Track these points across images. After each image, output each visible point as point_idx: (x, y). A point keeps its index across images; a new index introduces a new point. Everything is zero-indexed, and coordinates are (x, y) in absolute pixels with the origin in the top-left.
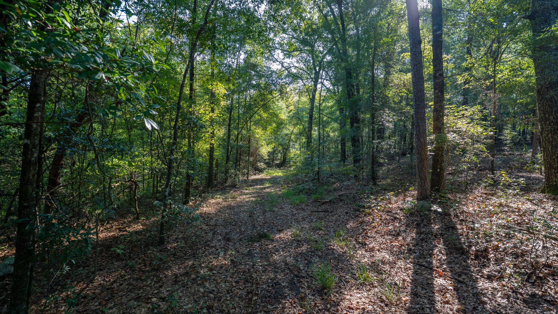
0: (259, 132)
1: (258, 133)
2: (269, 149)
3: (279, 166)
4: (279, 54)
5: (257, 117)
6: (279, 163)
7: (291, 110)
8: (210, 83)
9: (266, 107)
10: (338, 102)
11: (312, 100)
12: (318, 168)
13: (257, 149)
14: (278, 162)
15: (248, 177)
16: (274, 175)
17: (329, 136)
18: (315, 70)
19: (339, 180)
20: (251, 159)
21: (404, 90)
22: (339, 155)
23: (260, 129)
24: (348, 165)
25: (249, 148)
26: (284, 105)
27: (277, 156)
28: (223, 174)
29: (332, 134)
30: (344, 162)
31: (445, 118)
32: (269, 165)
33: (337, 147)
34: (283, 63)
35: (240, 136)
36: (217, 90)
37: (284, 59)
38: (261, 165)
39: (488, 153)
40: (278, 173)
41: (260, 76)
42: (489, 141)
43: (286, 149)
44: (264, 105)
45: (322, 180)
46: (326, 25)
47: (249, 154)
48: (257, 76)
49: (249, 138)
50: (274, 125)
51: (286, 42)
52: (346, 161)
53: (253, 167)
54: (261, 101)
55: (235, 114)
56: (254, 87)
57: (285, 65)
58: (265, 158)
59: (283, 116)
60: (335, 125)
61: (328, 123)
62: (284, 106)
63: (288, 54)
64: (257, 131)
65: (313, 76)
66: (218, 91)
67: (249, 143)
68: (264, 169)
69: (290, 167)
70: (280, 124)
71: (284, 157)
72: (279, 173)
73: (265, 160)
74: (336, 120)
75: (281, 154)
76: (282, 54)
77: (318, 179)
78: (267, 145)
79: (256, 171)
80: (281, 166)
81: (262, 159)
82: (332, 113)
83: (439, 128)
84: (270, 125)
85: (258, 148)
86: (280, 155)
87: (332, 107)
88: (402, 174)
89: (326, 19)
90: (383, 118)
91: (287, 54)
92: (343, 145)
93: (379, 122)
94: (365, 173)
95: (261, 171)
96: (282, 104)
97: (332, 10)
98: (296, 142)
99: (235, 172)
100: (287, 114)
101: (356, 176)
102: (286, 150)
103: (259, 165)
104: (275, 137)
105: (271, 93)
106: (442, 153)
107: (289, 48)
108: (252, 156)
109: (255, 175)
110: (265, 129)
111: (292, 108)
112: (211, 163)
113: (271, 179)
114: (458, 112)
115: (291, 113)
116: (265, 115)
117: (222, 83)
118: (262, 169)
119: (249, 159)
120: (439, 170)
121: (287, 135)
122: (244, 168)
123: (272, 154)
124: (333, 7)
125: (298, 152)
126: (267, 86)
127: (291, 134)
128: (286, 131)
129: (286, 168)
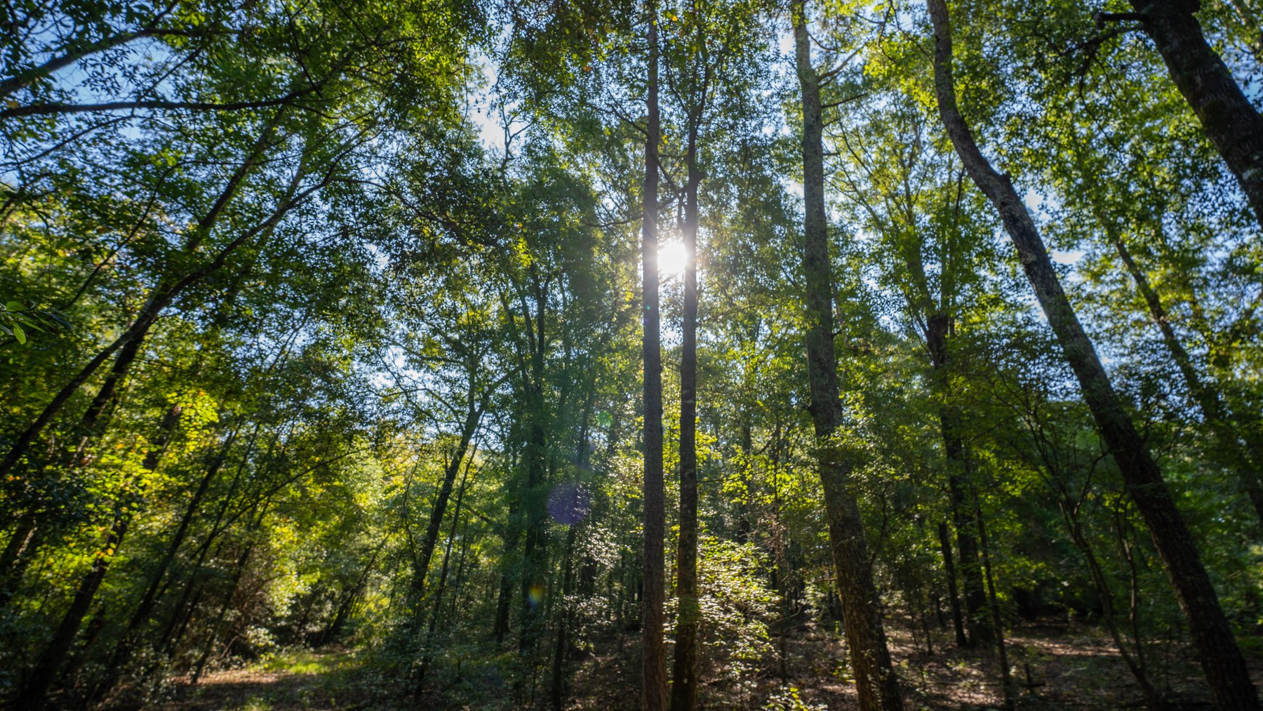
0: (283, 534)
1: (279, 537)
2: (302, 586)
3: (316, 641)
4: (396, 357)
5: (293, 492)
6: (320, 633)
7: (396, 487)
8: (178, 387)
9: (324, 472)
10: (510, 485)
11: (451, 473)
12: (425, 660)
13: (261, 584)
14: (316, 629)
15: (195, 678)
16: (292, 671)
17: (476, 563)
18: (472, 407)
19: (473, 698)
20: (231, 615)
21: (636, 488)
22: (493, 619)
23: (291, 527)
24: (508, 649)
25: (236, 578)
26: (380, 471)
27: (321, 610)
28: (103, 667)
29: (484, 560)
30: (500, 640)
31: (699, 560)
32: (285, 636)
33: (492, 596)
34: (400, 377)
35: (218, 540)
36: (192, 408)
37: (405, 369)
38: (260, 636)
39: (771, 643)
40: (307, 663)
41: (334, 394)
42: (775, 615)
43: (354, 587)
44: (320, 464)
45: (430, 693)
46: (509, 330)
47: (229, 597)
48: (328, 391)
49: (248, 551)
50: (336, 519)
51: (420, 336)
52: (505, 636)
53: (227, 642)
54: (318, 453)
55: (226, 473)
56: (308, 415)
57: (407, 382)
58: (278, 614)
59: (368, 500)
60: (496, 540)
61: (480, 532)
62: (379, 473)
63: (419, 362)
64: (278, 529)
65: (464, 420)
66: (193, 413)
67: (241, 564)
68: (266, 649)
69: (351, 645)
70: (354, 521)
71: (340, 613)
72: (308, 665)
73: (276, 619)
74: (498, 529)
75: (334, 603)
76: (405, 357)
77: (418, 692)
78: (299, 574)
79: (234, 654)
80: (326, 642)
81: (266, 617)
82: (492, 510)
83: (688, 584)
84: (325, 517)
85: (264, 582)
86: (329, 606)
87: (496, 494)
88: (622, 685)
89: (512, 320)
90: (590, 543)
91: (416, 361)
92: (506, 593)
93: (582, 551)
94: (540, 680)
95: (250, 654)
96: (374, 467)
97: (525, 308)
98: (385, 573)
99: (155, 658)
100: (380, 496)
101: (517, 686)
102: (353, 592)
103: (250, 633)
104: (331, 554)
105: (349, 438)
106: (693, 640)
107: (424, 350)
108: (239, 602)
109: (227, 667)
110: (304, 527)
111: (399, 480)
112: (71, 622)
113: (277, 684)
114: (720, 551)
115: (394, 493)
116: (316, 491)
117: (212, 396)
118: (256, 648)
119: (221, 615)
120: (686, 681)
121: (365, 550)
122: (195, 643)
123: (304, 605)
124: (529, 303)
125: (386, 602)
126: (344, 421)
127: (379, 548)
128: (365, 541)
129: (337, 649)
